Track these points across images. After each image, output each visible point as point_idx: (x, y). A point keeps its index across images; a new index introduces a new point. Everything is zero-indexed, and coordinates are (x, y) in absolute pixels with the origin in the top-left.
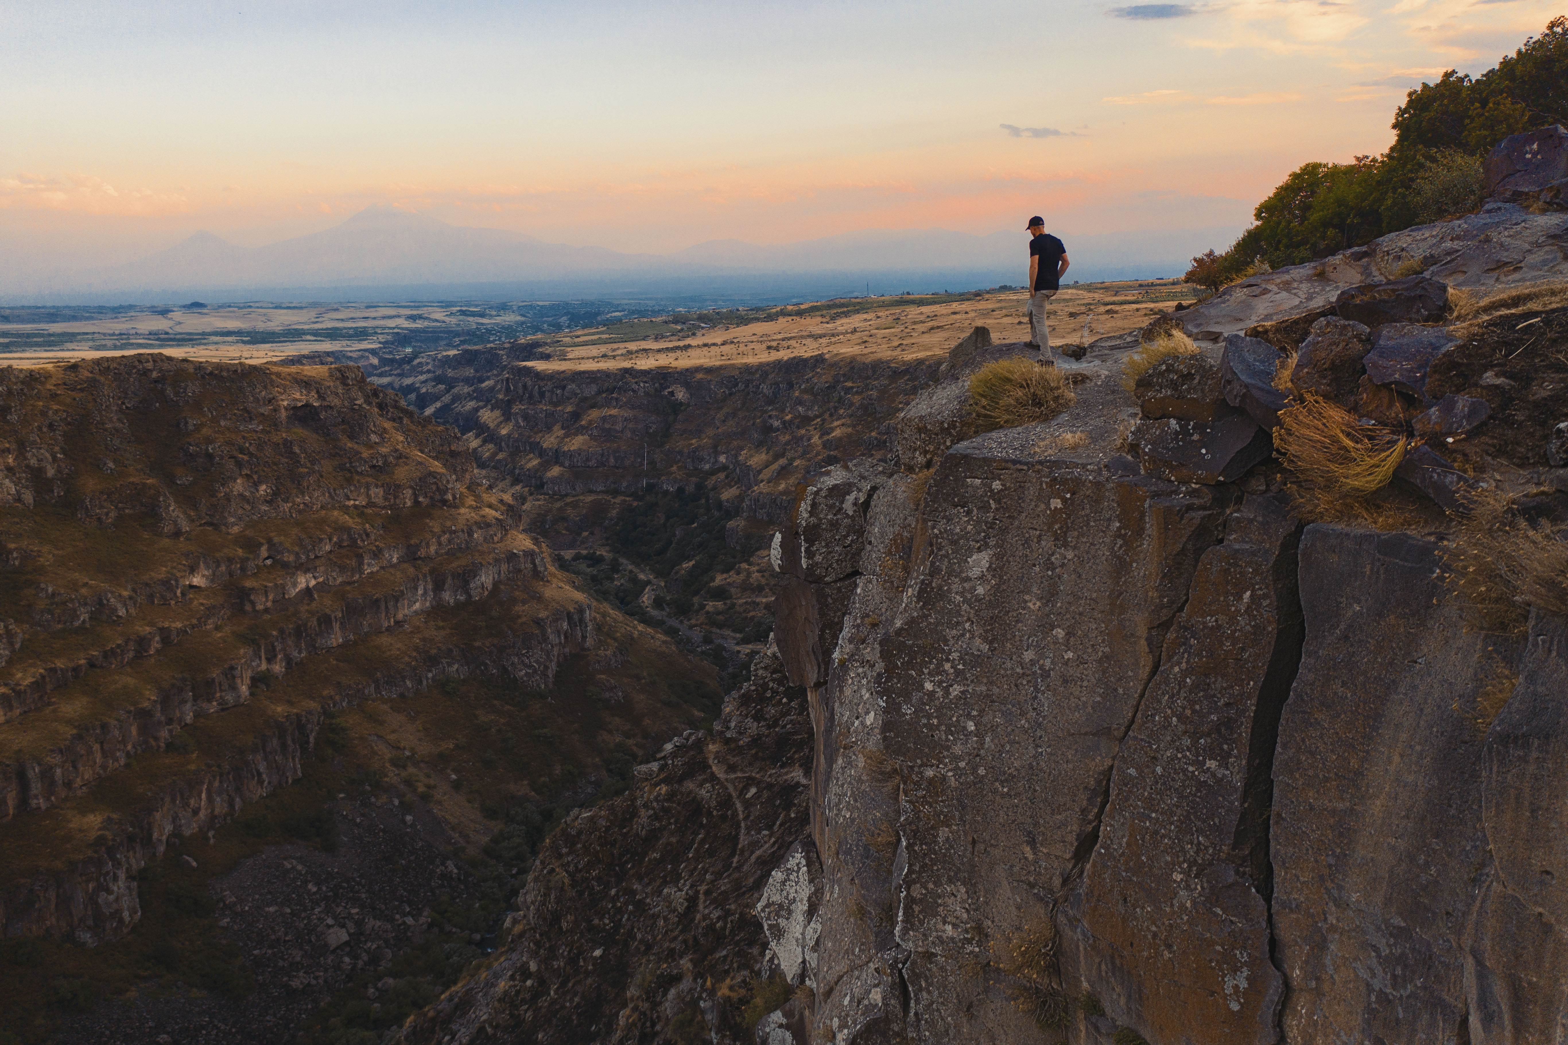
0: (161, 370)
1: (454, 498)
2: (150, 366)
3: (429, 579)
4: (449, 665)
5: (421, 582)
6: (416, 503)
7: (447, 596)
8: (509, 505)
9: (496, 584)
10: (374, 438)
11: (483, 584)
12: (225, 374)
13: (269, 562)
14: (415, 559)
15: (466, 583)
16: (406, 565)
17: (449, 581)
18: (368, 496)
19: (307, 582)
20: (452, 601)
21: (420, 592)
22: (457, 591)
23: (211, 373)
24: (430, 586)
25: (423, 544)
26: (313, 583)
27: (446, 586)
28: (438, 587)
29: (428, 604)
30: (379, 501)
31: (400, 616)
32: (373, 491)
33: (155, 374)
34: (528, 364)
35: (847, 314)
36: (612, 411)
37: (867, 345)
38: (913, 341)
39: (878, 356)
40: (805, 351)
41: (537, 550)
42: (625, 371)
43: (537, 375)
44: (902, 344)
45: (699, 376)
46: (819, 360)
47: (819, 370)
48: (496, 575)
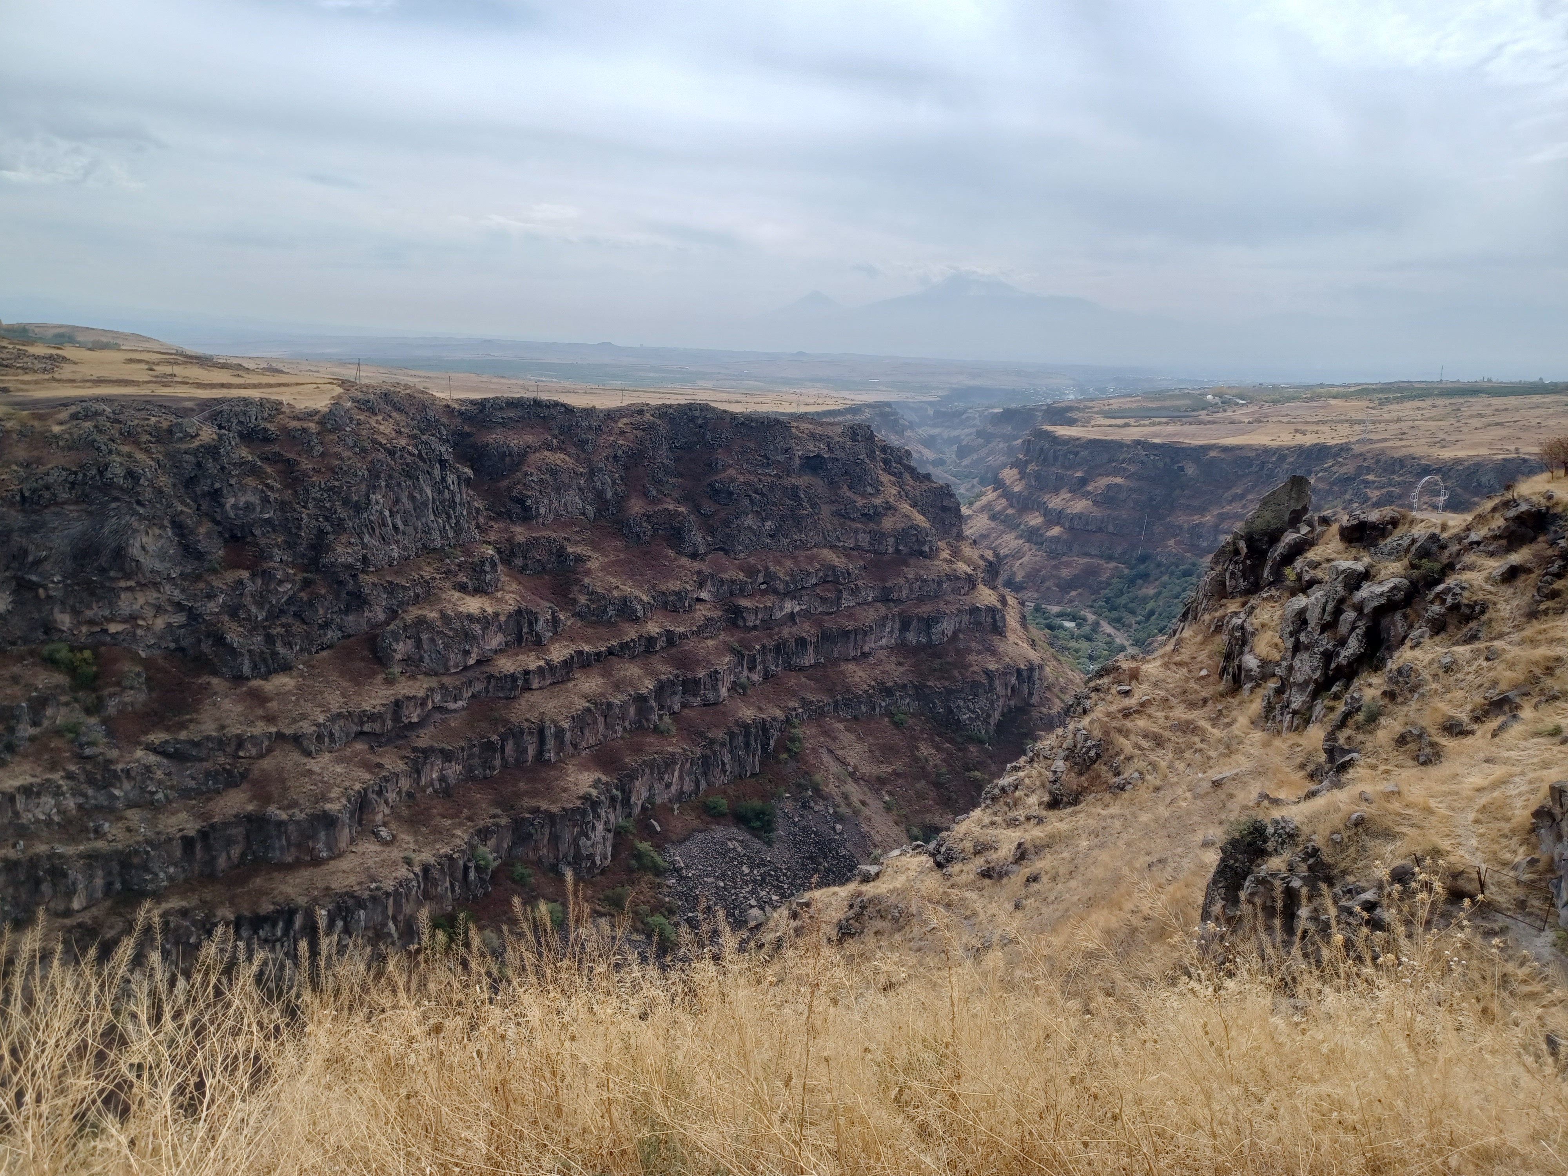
0: (705, 417)
1: (931, 550)
2: (697, 413)
3: (897, 620)
4: (901, 697)
5: (889, 621)
6: (898, 551)
7: (911, 637)
8: (990, 563)
9: (956, 633)
10: (870, 490)
11: (944, 631)
12: (753, 424)
13: (763, 587)
14: (888, 600)
15: (929, 627)
16: (879, 604)
17: (915, 623)
18: (857, 540)
19: (793, 608)
20: (914, 641)
21: (888, 630)
22: (920, 633)
23: (743, 424)
24: (897, 626)
25: (897, 588)
26: (797, 609)
27: (911, 628)
28: (904, 628)
29: (893, 641)
30: (866, 545)
31: (866, 649)
32: (861, 536)
33: (700, 421)
34: (1050, 428)
35: (1400, 400)
36: (1119, 480)
37: (1404, 437)
38: (1459, 437)
39: (1411, 450)
40: (1330, 437)
41: (999, 606)
42: (1138, 443)
43: (1054, 439)
44: (1444, 440)
45: (1213, 453)
46: (1344, 449)
47: (1341, 460)
48: (957, 625)
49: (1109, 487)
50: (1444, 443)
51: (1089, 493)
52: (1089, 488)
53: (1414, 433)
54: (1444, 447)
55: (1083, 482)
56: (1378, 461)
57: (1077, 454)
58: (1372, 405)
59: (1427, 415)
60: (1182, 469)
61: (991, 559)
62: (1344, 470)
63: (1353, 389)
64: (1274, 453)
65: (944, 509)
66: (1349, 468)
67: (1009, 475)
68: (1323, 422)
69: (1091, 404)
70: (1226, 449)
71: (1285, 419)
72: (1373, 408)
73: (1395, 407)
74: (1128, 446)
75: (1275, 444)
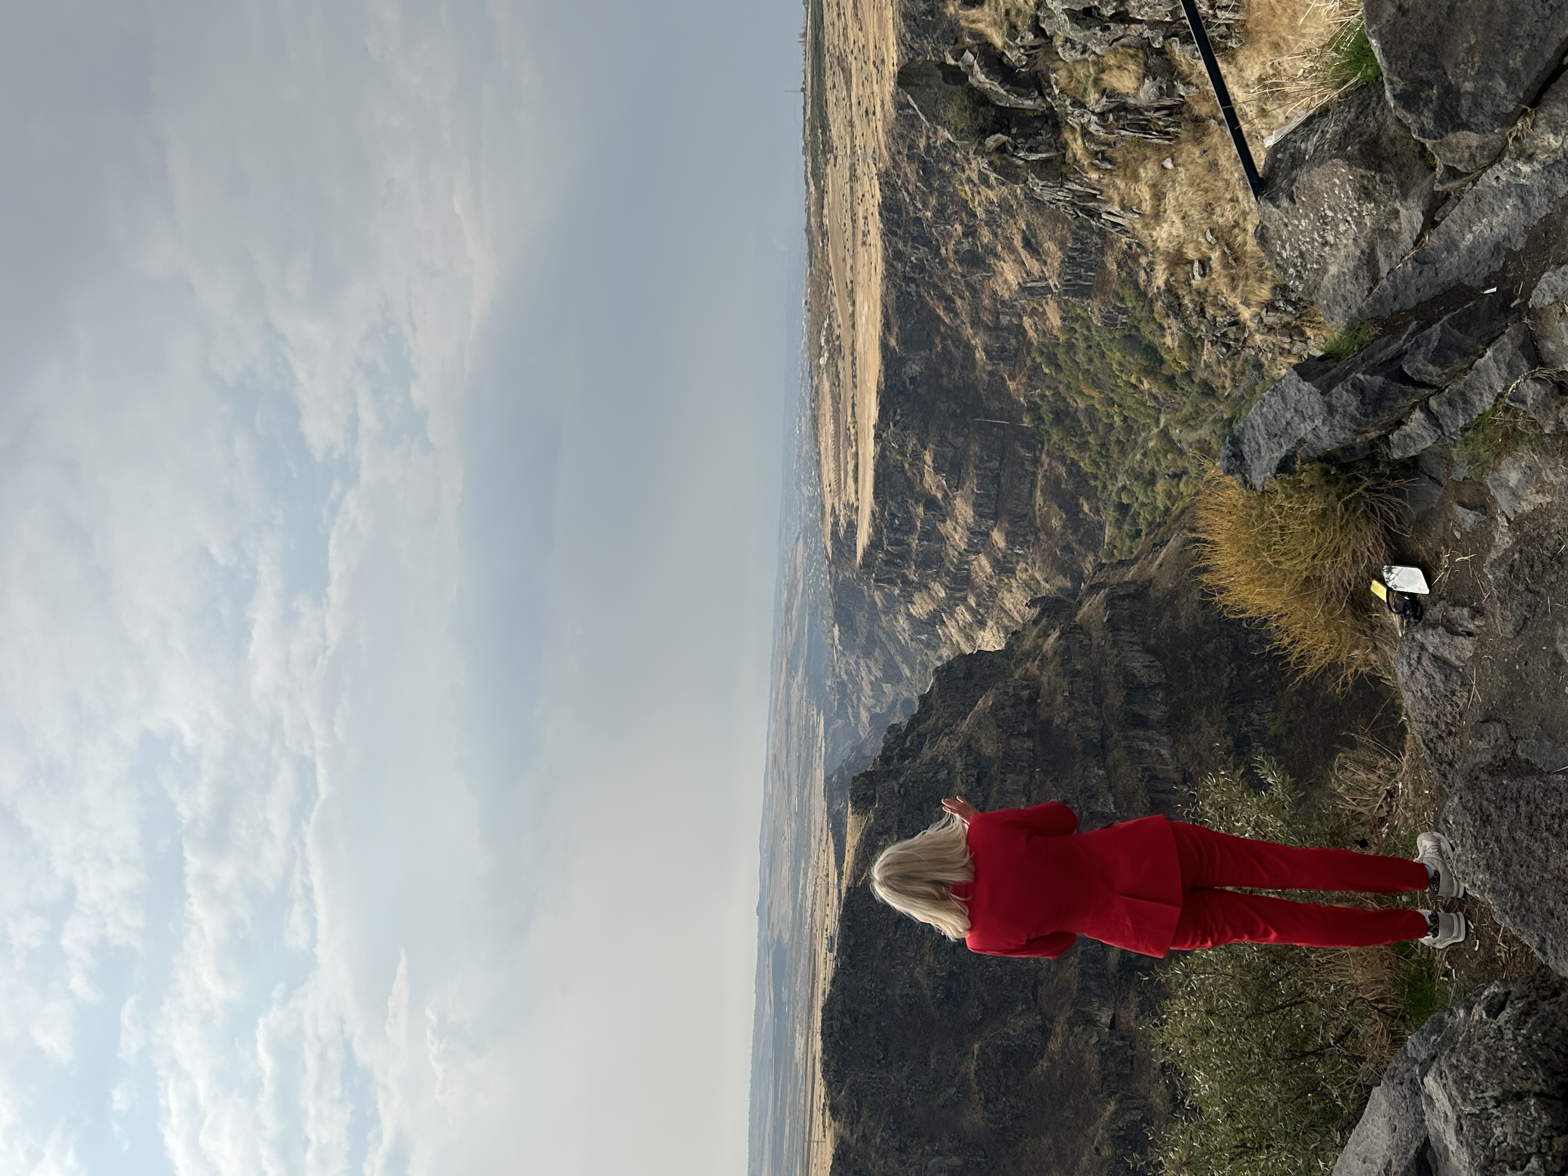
0: (842, 1013)
1: (1027, 687)
3: (1130, 733)
5: (1134, 744)
6: (1029, 734)
7: (1157, 713)
9: (1148, 650)
10: (942, 775)
11: (1145, 667)
12: (852, 941)
14: (1103, 747)
15: (1140, 686)
17: (1136, 708)
18: (1015, 792)
20: (1163, 708)
21: (1147, 746)
22: (1150, 699)
23: (850, 957)
24: (1141, 733)
25: (1083, 734)
27: (1143, 713)
28: (1142, 722)
30: (1024, 779)
32: (1009, 786)
33: (847, 1021)
34: (859, 553)
35: (825, 128)
36: (928, 458)
37: (871, 111)
38: (872, 46)
39: (888, 98)
40: (873, 198)
41: (1106, 592)
42: (878, 437)
43: (874, 545)
44: (874, 63)
45: (893, 342)
46: (887, 181)
47: (900, 183)
48: (1135, 648)
49: (937, 470)
50: (878, 62)
51: (946, 496)
52: (939, 496)
53: (866, 100)
54: (883, 61)
55: (931, 503)
56: (902, 137)
57: (893, 516)
58: (832, 161)
59: (845, 92)
60: (912, 379)
61: (1038, 609)
62: (913, 178)
63: (812, 188)
64: (892, 265)
65: (969, 675)
66: (910, 170)
67: (922, 606)
68: (854, 214)
69: (828, 507)
70: (887, 326)
71: (849, 261)
72: (836, 158)
73: (834, 132)
74: (883, 449)
75: (880, 267)
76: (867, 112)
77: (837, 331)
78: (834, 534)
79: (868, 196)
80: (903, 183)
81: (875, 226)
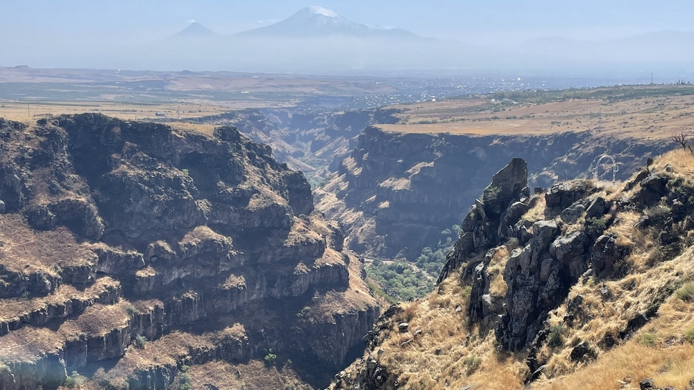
0: (99, 125)
1: (289, 223)
2: (92, 121)
3: (264, 279)
4: (271, 340)
5: (258, 280)
6: (263, 225)
7: (276, 292)
8: (336, 230)
9: (310, 286)
10: (238, 178)
11: (301, 286)
12: (140, 129)
13: (154, 259)
15: (290, 283)
17: (279, 281)
18: (230, 218)
19: (180, 274)
20: (279, 295)
22: (283, 288)
24: (265, 284)
25: (263, 253)
26: (183, 275)
27: (276, 285)
28: (271, 284)
29: (261, 295)
30: (238, 222)
31: (240, 302)
32: (233, 215)
33: (95, 128)
34: (378, 126)
35: (624, 98)
36: (430, 164)
37: (626, 125)
38: (662, 124)
39: (631, 135)
40: (577, 128)
41: (343, 263)
42: (441, 135)
43: (382, 135)
44: (652, 126)
45: (495, 142)
46: (586, 135)
47: (584, 143)
48: (312, 280)
49: (423, 169)
50: (652, 129)
53: (633, 122)
54: (652, 132)
55: (405, 166)
56: (609, 144)
57: (398, 145)
58: (604, 103)
59: (642, 109)
60: (475, 154)
61: (337, 228)
62: (586, 151)
64: (538, 140)
65: (299, 191)
66: (590, 149)
67: (350, 162)
68: (572, 117)
69: (408, 107)
70: (504, 138)
71: (546, 115)
72: (606, 105)
73: (621, 103)
74: (436, 138)
75: (537, 134)
76: (626, 123)
77: (507, 109)
78: (393, 111)
79: (579, 124)
80: (583, 145)
81: (561, 130)
